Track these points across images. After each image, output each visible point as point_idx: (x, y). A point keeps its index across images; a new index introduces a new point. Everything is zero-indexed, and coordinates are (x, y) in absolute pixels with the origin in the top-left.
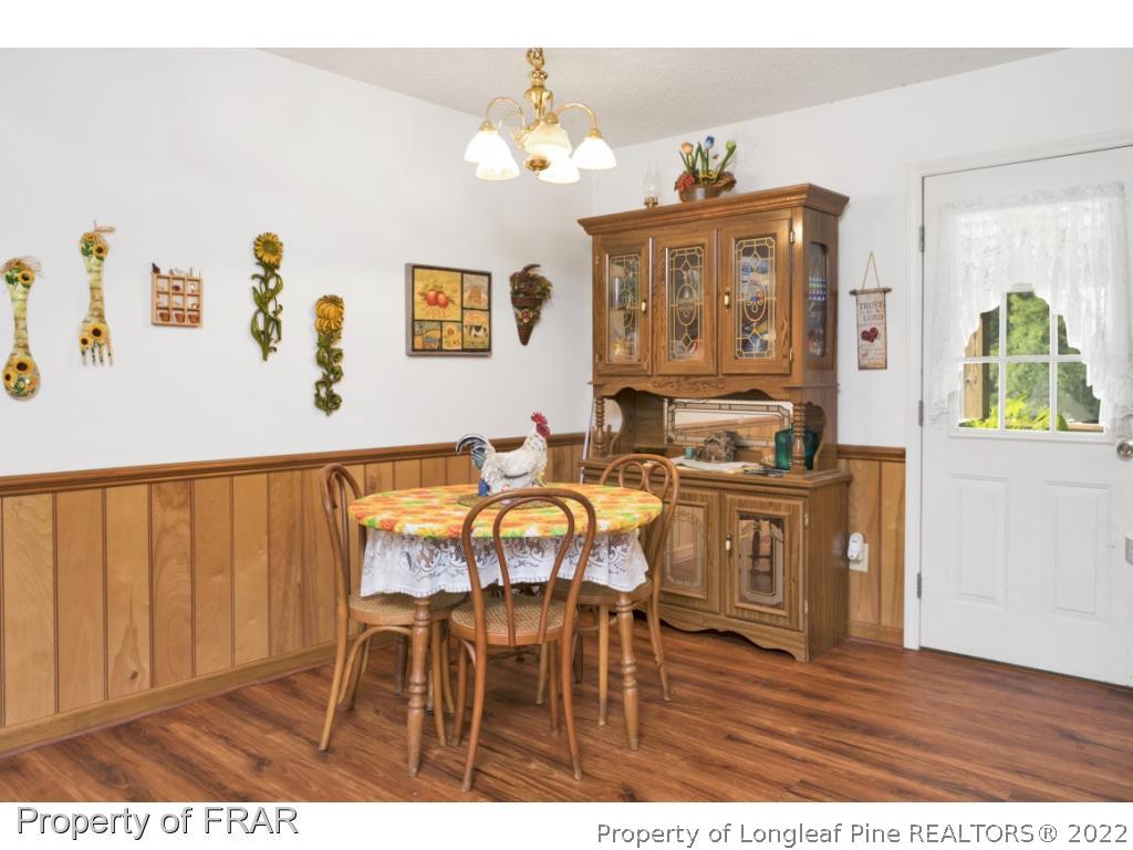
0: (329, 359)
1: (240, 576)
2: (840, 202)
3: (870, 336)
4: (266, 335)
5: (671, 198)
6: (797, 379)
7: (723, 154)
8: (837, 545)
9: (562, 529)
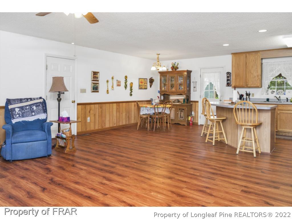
0: (131, 90)
1: (123, 115)
2: (191, 71)
3: (195, 87)
4: (126, 87)
5: (170, 70)
6: (186, 93)
7: (177, 64)
8: (191, 113)
9: (163, 107)
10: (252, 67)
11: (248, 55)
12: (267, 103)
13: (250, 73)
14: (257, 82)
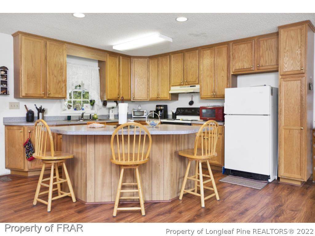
11: (48, 43)
12: (67, 122)
13: (53, 74)
14: (63, 91)
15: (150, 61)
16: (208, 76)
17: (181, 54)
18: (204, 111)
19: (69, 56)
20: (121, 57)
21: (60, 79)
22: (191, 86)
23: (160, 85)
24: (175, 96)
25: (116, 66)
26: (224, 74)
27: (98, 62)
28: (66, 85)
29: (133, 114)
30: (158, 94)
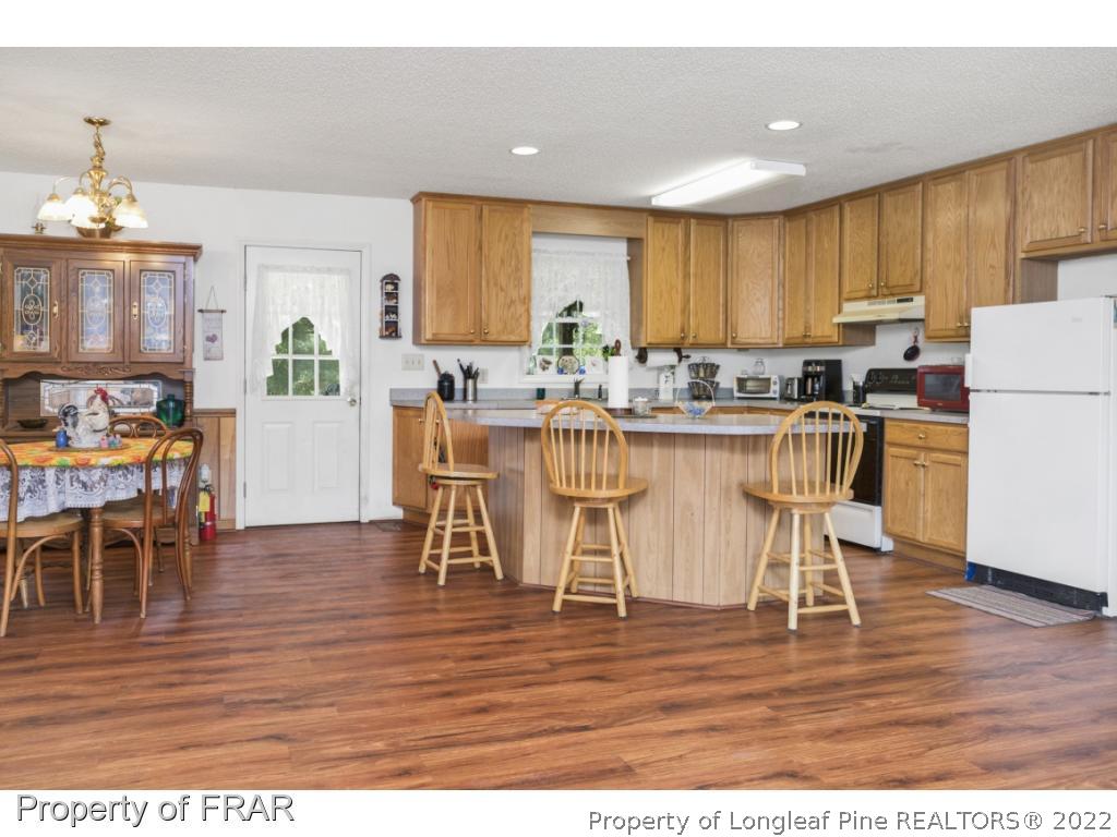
3: (211, 339)
10: (502, 262)
11: (486, 209)
13: (496, 284)
14: (520, 325)
15: (787, 225)
16: (948, 267)
17: (870, 199)
18: (930, 380)
19: (535, 234)
20: (692, 220)
21: (514, 294)
22: (899, 301)
23: (812, 297)
24: (863, 332)
25: (676, 248)
26: (996, 257)
27: (625, 240)
28: (528, 311)
29: (735, 388)
30: (807, 328)
